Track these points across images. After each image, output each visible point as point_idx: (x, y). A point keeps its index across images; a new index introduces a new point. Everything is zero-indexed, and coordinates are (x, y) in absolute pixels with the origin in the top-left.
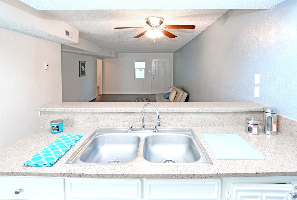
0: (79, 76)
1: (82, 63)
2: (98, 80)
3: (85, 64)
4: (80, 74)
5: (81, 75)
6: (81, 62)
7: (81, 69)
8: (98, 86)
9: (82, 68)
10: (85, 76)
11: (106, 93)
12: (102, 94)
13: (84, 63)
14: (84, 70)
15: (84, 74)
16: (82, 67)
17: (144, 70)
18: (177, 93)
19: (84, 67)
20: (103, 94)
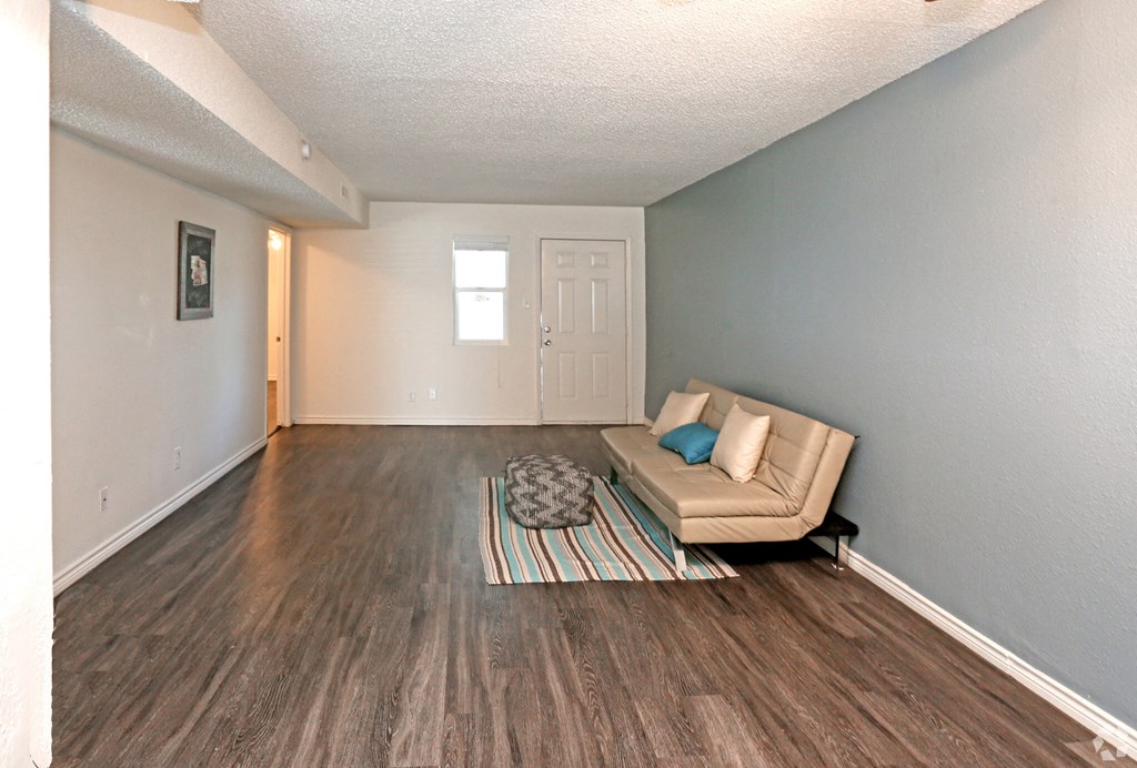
0: (178, 318)
1: (191, 238)
2: (273, 346)
3: (208, 243)
4: (183, 304)
5: (185, 311)
6: (192, 233)
7: (189, 271)
8: (271, 376)
9: (193, 267)
10: (210, 315)
11: (311, 417)
12: (288, 424)
13: (205, 235)
14: (204, 281)
15: (203, 306)
16: (194, 259)
17: (500, 296)
18: (770, 432)
19: (203, 263)
20: (294, 426)
